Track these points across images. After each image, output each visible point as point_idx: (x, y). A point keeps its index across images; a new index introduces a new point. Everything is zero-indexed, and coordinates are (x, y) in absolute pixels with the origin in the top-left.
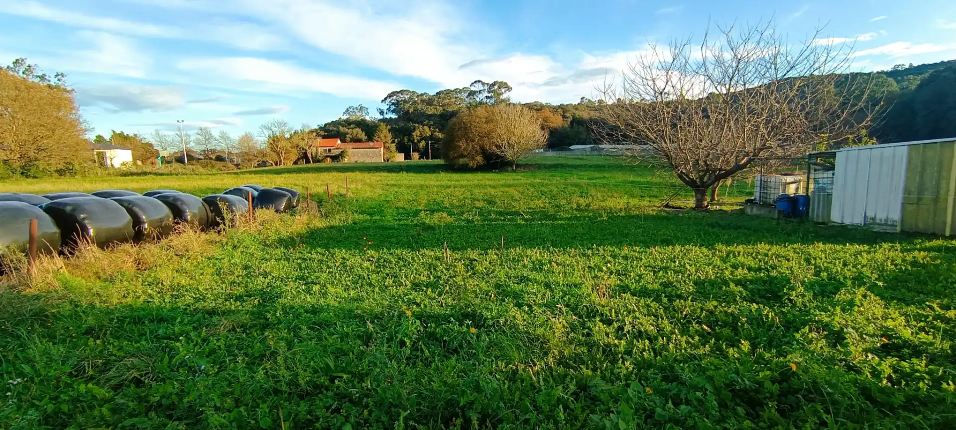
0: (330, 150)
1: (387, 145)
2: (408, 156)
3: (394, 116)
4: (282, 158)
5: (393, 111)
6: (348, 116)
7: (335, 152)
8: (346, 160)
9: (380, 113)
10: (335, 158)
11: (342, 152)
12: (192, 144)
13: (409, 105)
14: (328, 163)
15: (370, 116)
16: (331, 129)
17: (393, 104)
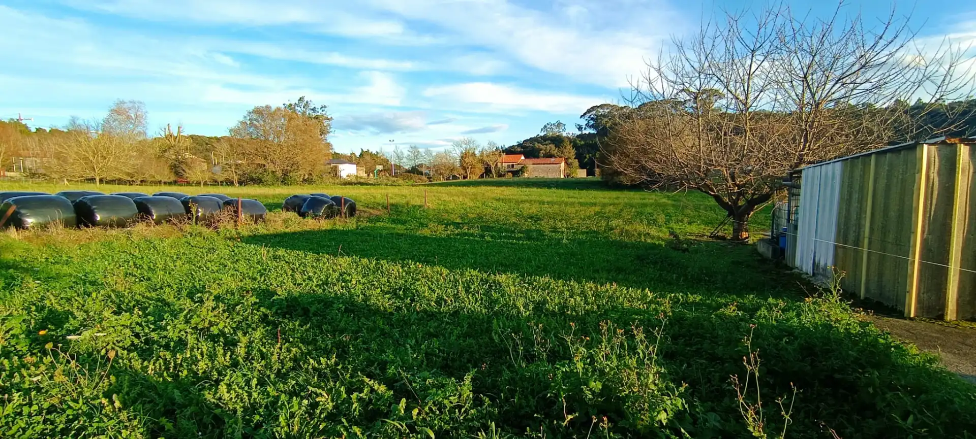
0: (513, 166)
1: (570, 161)
2: (590, 173)
3: (592, 131)
4: (468, 173)
5: (592, 126)
6: (545, 133)
7: (517, 168)
8: (526, 175)
9: (579, 129)
10: (514, 173)
11: (522, 167)
12: (405, 160)
13: (606, 120)
14: (509, 177)
15: (567, 131)
16: (527, 145)
17: (592, 119)
